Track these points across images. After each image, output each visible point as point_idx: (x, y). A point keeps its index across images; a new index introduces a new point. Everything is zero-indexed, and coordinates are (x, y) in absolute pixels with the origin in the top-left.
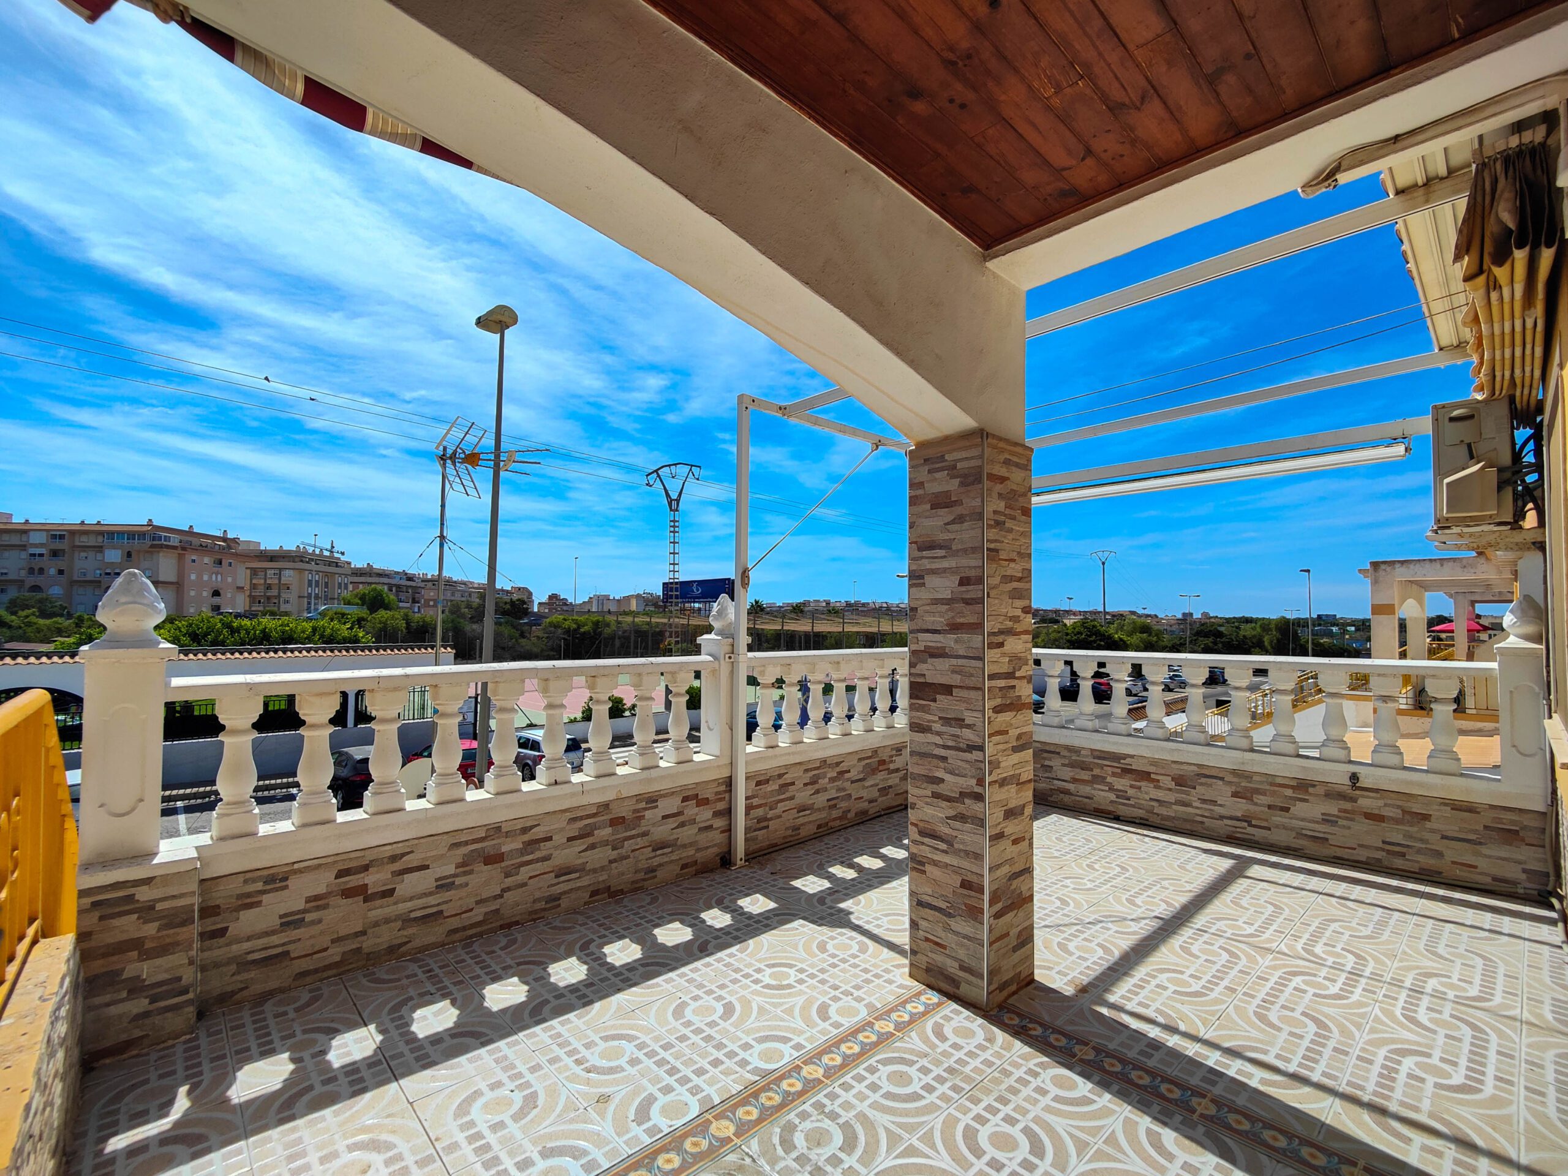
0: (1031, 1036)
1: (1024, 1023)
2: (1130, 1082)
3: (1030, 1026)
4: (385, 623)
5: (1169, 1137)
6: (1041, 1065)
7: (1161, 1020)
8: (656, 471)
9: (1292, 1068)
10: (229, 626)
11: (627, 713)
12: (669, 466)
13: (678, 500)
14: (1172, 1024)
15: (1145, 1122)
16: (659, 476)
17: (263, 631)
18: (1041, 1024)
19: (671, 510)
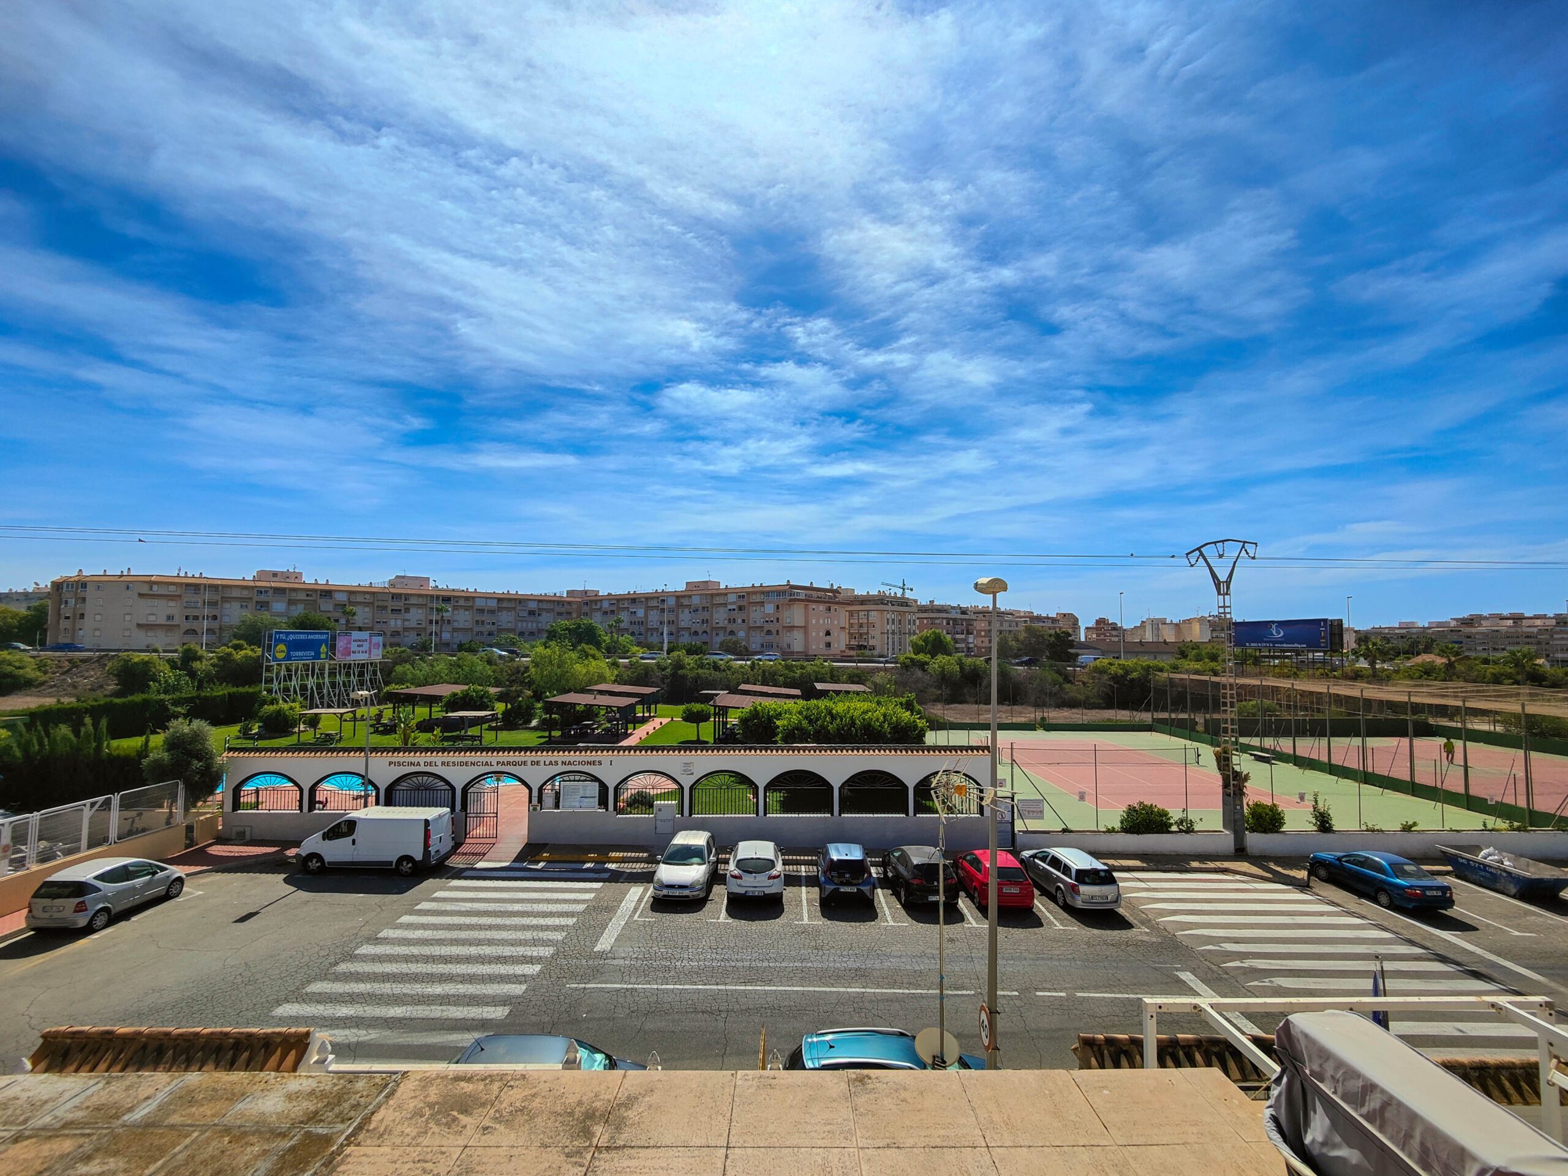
4: (943, 668)
8: (1199, 549)
10: (830, 713)
11: (1174, 828)
12: (1215, 543)
13: (1228, 582)
16: (1202, 554)
17: (852, 718)
19: (1219, 593)
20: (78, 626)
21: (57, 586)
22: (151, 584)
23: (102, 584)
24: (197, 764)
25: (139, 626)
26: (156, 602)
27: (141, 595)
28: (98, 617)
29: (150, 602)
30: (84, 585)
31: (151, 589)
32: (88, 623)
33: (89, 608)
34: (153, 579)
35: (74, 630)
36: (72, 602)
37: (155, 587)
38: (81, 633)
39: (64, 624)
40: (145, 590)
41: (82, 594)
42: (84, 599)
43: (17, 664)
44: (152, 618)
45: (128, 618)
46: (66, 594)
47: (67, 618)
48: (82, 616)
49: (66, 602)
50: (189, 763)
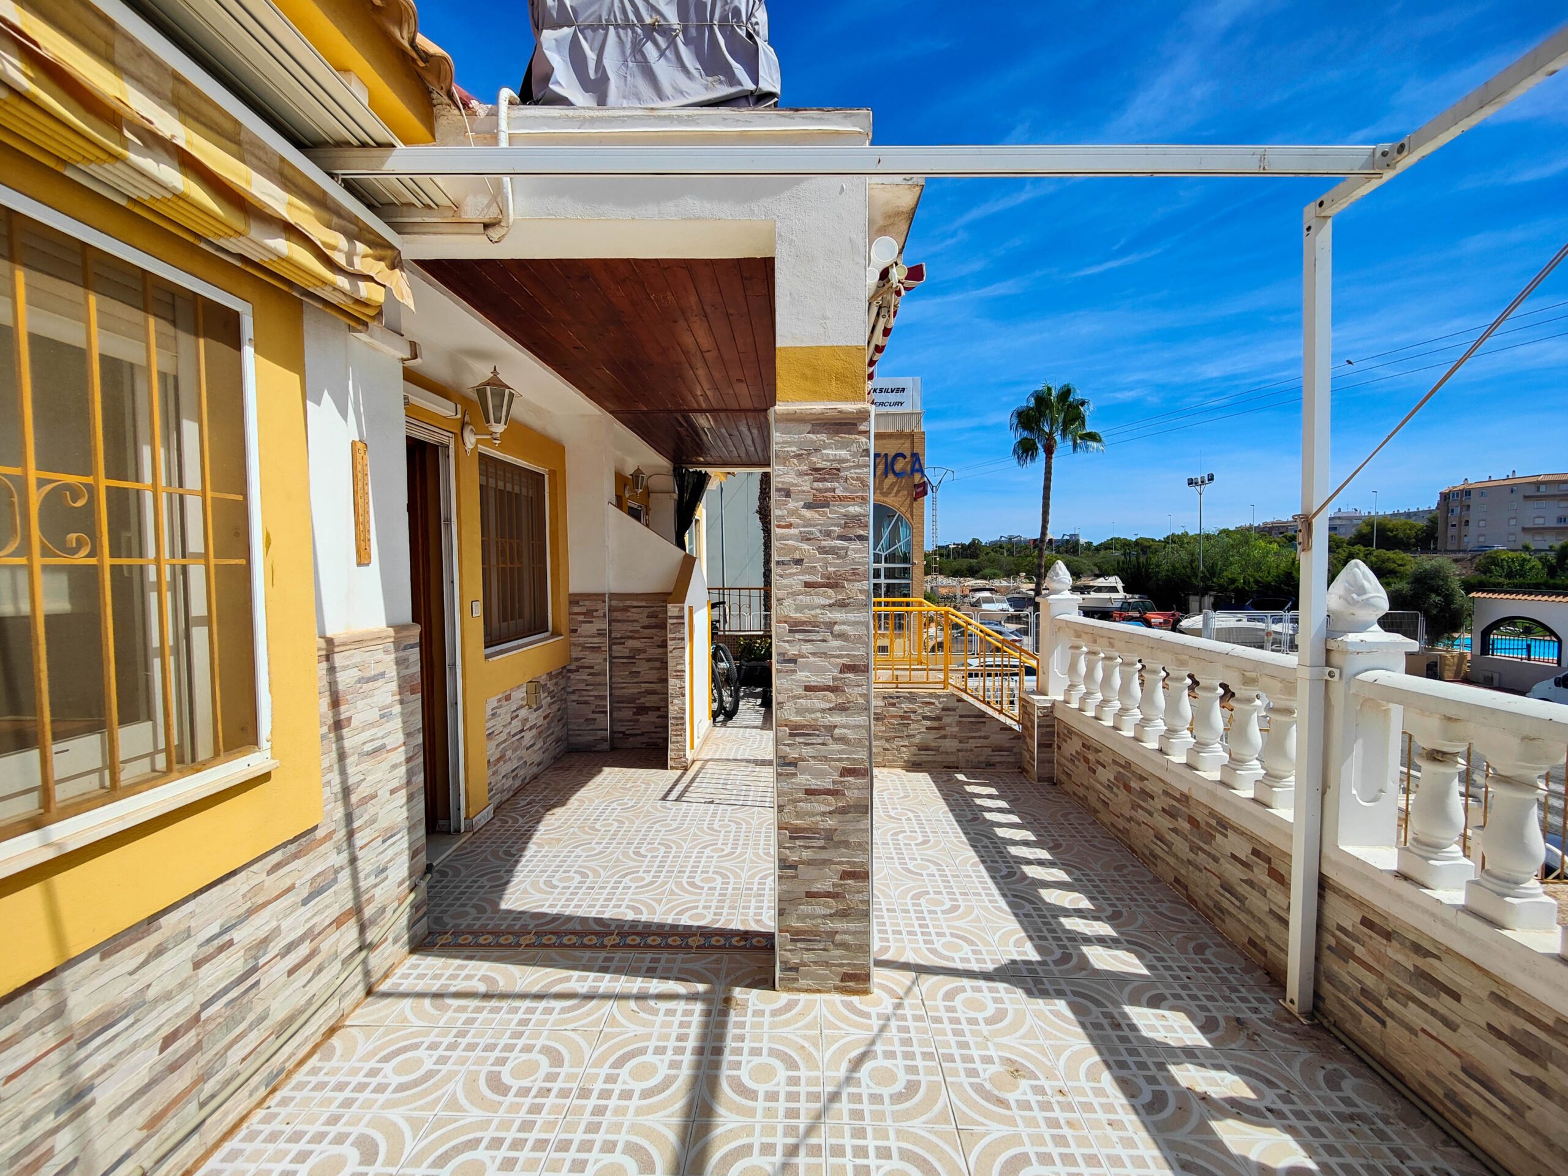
0: (737, 935)
1: (748, 942)
2: (659, 935)
3: (743, 943)
5: (630, 916)
6: (718, 921)
7: (652, 1003)
9: (544, 1004)
14: (641, 1003)
15: (644, 918)
18: (736, 947)
20: (1463, 534)
21: (1445, 497)
22: (1538, 484)
23: (1485, 491)
24: (1435, 598)
25: (1524, 529)
26: (1543, 503)
27: (1525, 497)
28: (1482, 523)
29: (1536, 504)
30: (1468, 493)
31: (1538, 490)
32: (1472, 529)
33: (1473, 516)
34: (1540, 479)
35: (1460, 537)
36: (1457, 510)
37: (1543, 488)
38: (1466, 539)
39: (1452, 531)
40: (1531, 491)
41: (1467, 503)
42: (1469, 506)
43: (1400, 562)
44: (1540, 521)
45: (1513, 522)
46: (1452, 505)
47: (1454, 525)
48: (1467, 522)
49: (1453, 511)
50: (1428, 597)
